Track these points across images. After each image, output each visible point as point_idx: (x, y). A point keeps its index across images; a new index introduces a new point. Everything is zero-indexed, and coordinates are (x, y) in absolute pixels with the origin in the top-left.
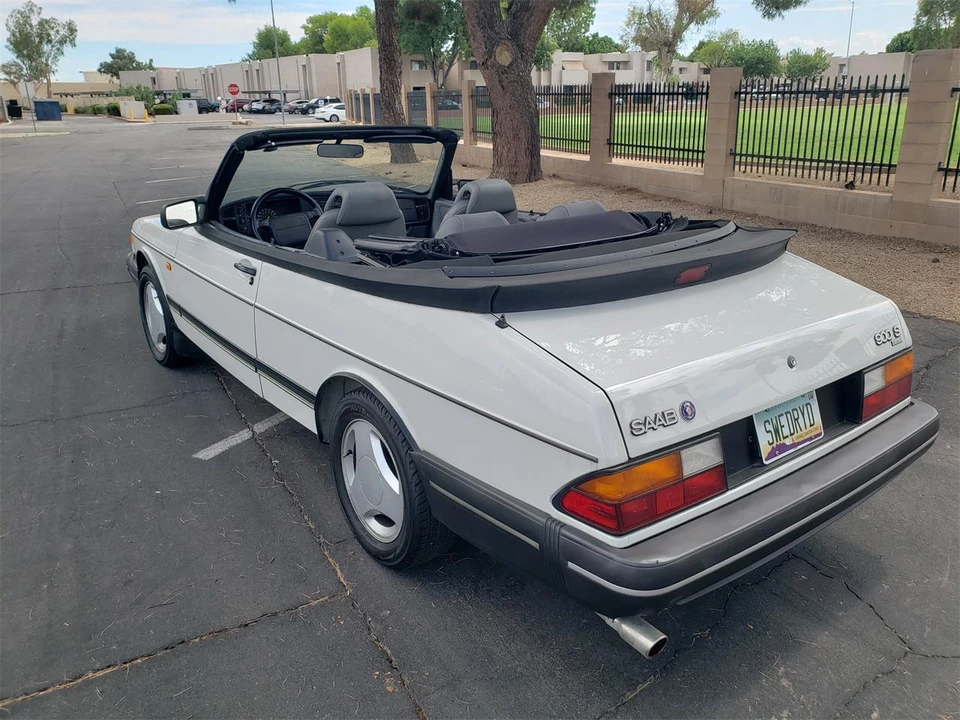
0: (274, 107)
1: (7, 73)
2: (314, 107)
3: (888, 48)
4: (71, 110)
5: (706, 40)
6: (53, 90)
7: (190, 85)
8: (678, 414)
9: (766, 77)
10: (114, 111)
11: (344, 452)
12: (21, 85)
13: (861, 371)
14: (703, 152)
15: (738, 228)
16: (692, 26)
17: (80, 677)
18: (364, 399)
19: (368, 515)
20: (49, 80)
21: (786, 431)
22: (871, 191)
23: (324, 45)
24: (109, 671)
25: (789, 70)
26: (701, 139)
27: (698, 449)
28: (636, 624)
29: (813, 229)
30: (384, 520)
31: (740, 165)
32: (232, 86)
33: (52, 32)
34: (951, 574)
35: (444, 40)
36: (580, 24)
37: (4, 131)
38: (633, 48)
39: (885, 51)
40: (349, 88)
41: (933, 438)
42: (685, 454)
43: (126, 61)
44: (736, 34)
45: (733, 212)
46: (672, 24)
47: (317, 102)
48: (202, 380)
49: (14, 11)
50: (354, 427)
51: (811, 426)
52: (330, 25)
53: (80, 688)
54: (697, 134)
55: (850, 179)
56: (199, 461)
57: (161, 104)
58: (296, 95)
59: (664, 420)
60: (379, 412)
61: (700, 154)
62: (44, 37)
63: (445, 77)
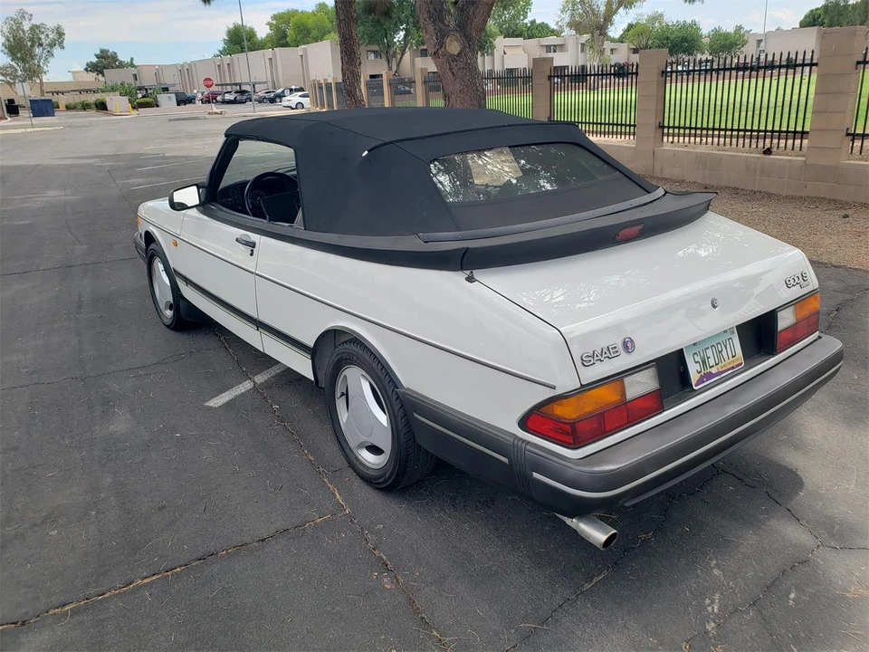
0: (245, 97)
1: (3, 75)
2: (281, 96)
3: (801, 23)
4: (62, 107)
5: (634, 22)
6: (46, 89)
7: (168, 80)
8: (621, 348)
9: (690, 54)
10: (102, 106)
11: (338, 394)
12: (18, 86)
13: (774, 310)
14: (635, 126)
15: (666, 192)
16: (621, 10)
17: (131, 584)
18: (355, 348)
19: (360, 446)
20: (41, 80)
21: (712, 362)
22: (787, 155)
23: (288, 39)
24: (154, 578)
25: (711, 47)
26: (633, 113)
27: (638, 377)
28: (590, 522)
29: (735, 191)
30: (375, 450)
31: (668, 136)
32: (206, 79)
33: (43, 37)
34: (857, 481)
35: (396, 31)
36: (519, 13)
37: (3, 128)
38: (567, 32)
39: (798, 26)
40: (312, 78)
41: (838, 366)
42: (627, 380)
43: (110, 60)
44: (661, 15)
45: (663, 179)
46: (603, 9)
47: (283, 92)
48: (205, 340)
49: (7, 18)
50: (346, 372)
51: (733, 357)
52: (293, 20)
53: (132, 592)
54: (628, 109)
55: (768, 146)
56: (210, 408)
57: (144, 99)
58: (265, 86)
59: (609, 353)
60: (368, 358)
61: (632, 128)
62: (35, 40)
63: (398, 65)
